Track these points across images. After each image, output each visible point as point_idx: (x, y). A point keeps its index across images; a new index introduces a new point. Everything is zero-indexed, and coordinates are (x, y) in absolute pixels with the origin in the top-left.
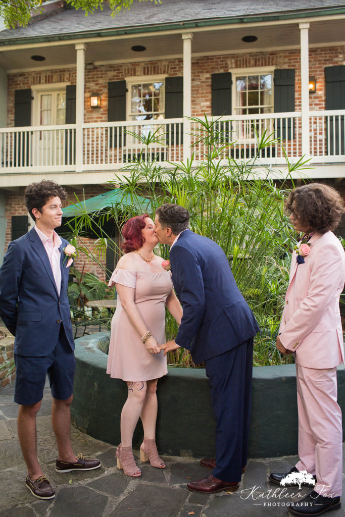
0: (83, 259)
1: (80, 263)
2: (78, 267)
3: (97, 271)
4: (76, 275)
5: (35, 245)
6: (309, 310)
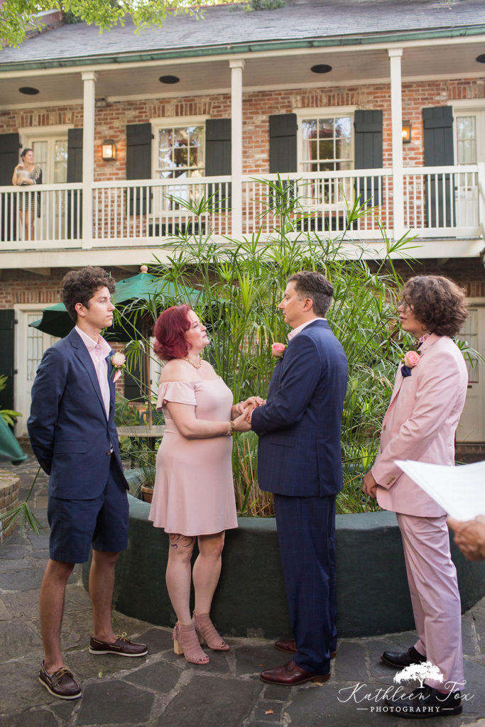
5: (79, 352)
6: (409, 435)
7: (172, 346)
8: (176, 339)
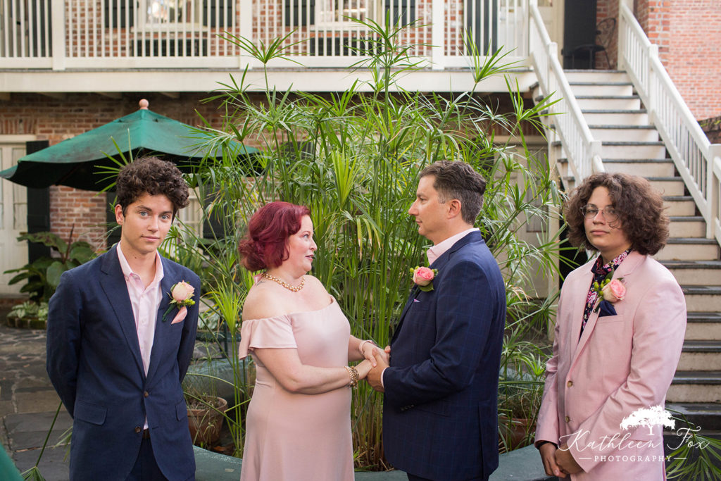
0: (66, 217)
1: (62, 223)
2: (57, 230)
3: (91, 236)
4: (59, 247)
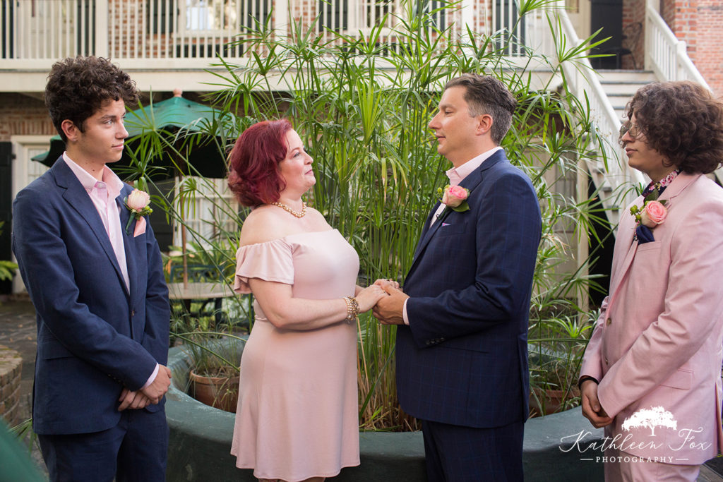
5: (71, 195)
6: (671, 343)
7: (256, 183)
8: (262, 170)
